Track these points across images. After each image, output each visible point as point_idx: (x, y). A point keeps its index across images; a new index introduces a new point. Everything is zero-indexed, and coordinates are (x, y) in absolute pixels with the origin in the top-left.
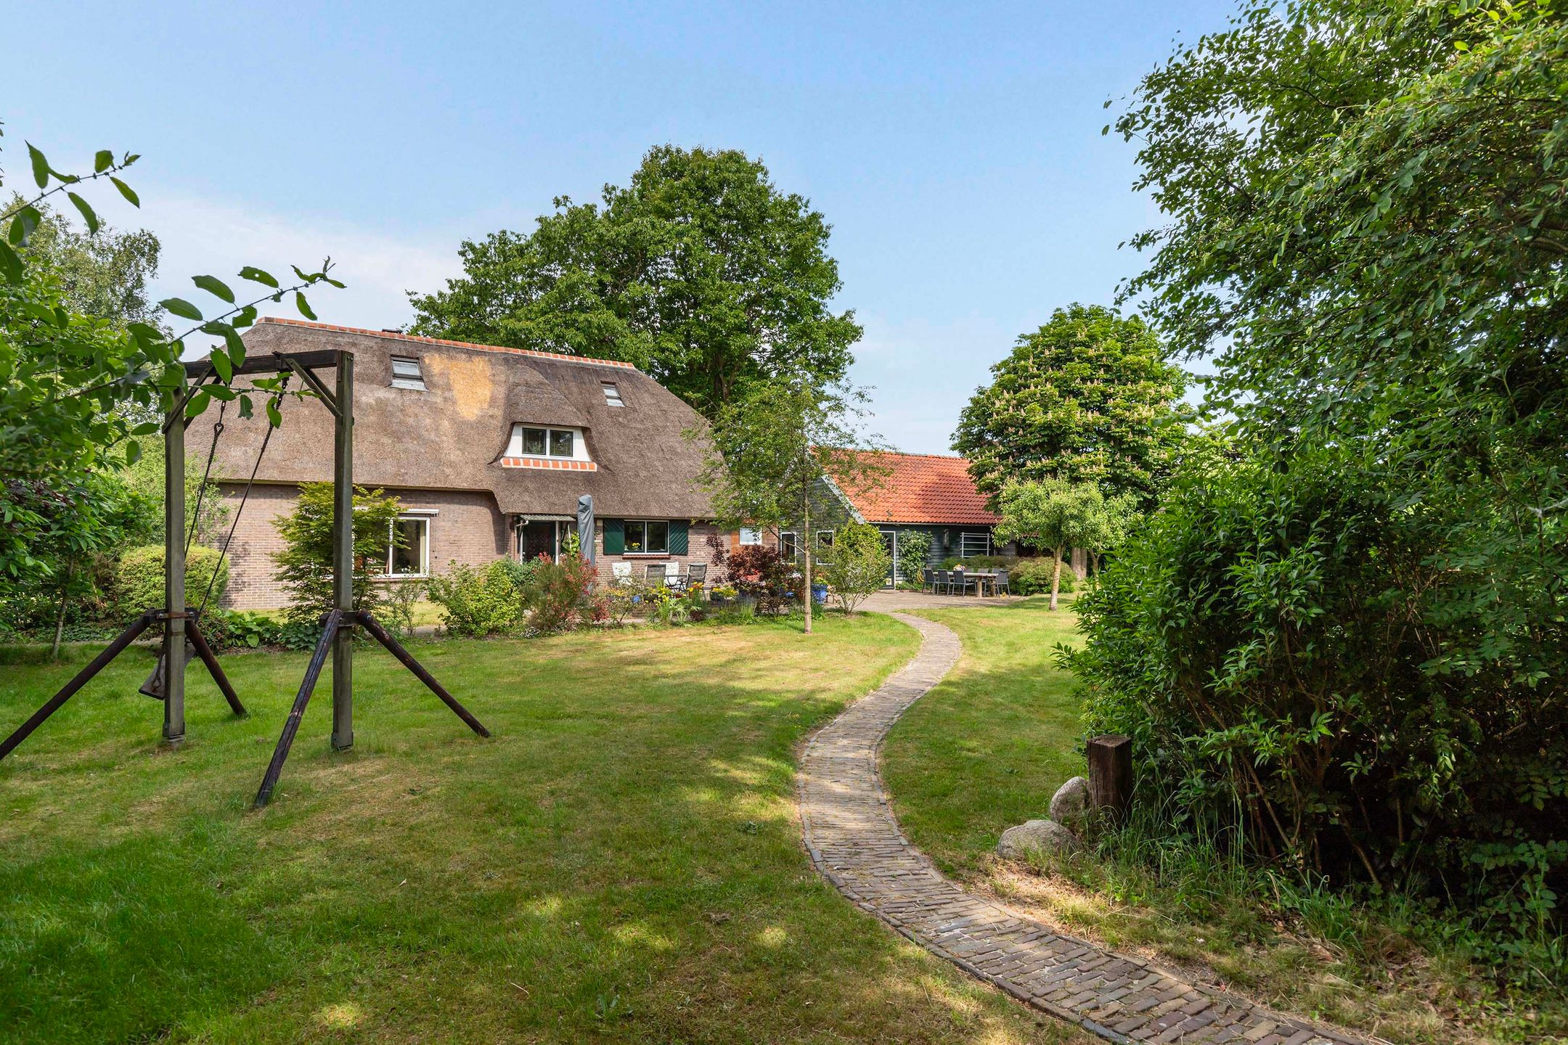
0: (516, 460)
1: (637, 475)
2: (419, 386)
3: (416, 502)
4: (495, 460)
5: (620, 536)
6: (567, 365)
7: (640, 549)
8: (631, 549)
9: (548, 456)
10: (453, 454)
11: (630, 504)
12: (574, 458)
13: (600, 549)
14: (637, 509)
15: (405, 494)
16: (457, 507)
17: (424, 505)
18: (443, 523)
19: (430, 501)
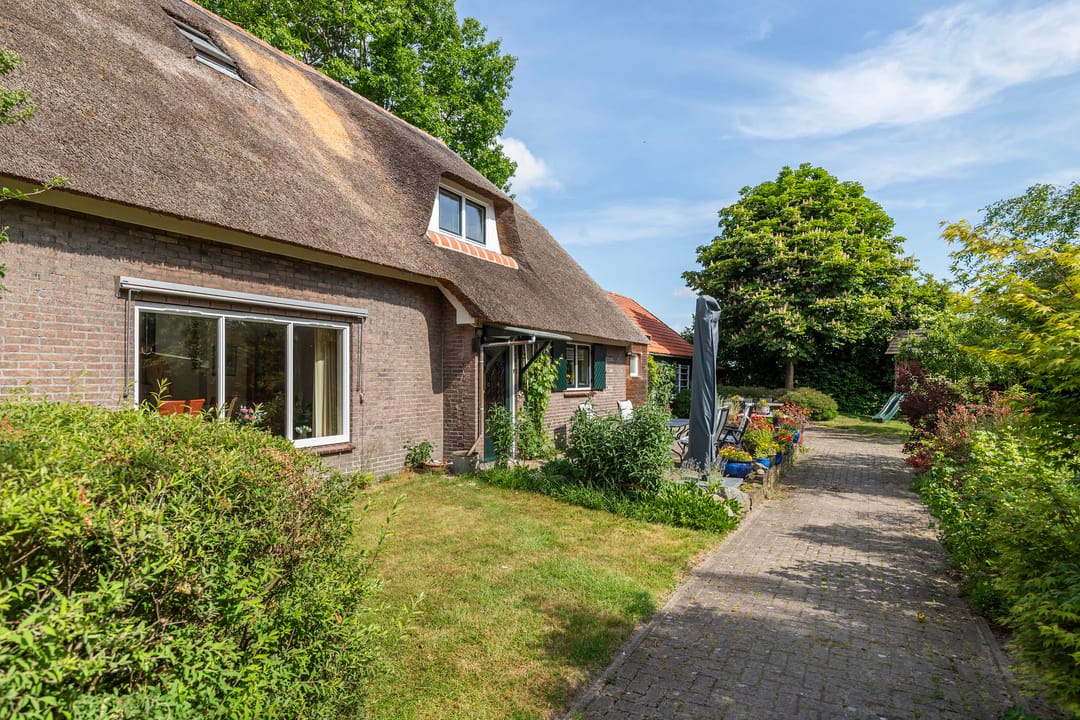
9: (465, 238)
12: (487, 247)
15: (315, 273)
16: (387, 306)
17: (343, 298)
18: (369, 335)
19: (352, 291)
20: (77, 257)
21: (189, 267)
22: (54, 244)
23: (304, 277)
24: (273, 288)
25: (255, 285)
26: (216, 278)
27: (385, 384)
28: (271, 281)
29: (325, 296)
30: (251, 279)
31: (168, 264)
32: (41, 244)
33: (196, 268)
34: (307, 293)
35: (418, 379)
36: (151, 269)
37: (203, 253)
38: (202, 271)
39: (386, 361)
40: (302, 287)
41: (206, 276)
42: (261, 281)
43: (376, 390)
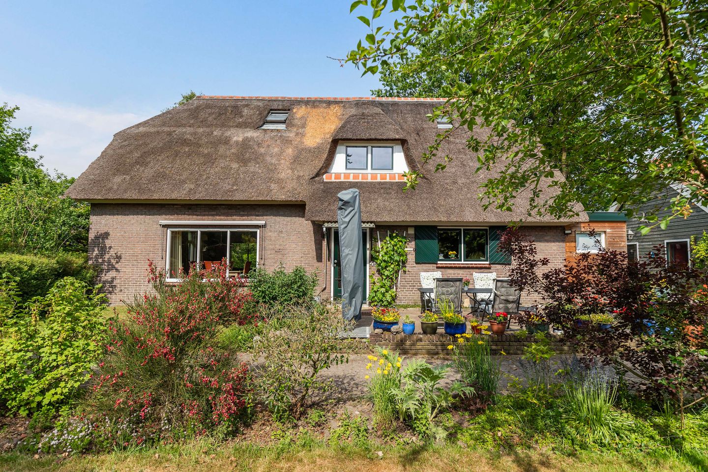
0: (338, 176)
1: (455, 183)
2: (282, 127)
3: (248, 215)
4: (318, 174)
5: (434, 244)
6: (408, 104)
7: (457, 258)
8: (447, 257)
9: (369, 170)
10: (285, 173)
11: (442, 209)
12: (395, 171)
13: (411, 258)
14: (449, 215)
15: (239, 208)
16: (282, 218)
17: (254, 217)
18: (270, 234)
19: (260, 213)
20: (151, 217)
21: (184, 214)
22: (145, 214)
23: (232, 211)
24: (218, 217)
25: (210, 217)
26: (194, 217)
27: (280, 256)
28: (217, 215)
29: (244, 218)
30: (208, 215)
31: (178, 214)
32: (142, 215)
33: (187, 215)
34: (234, 217)
35: (304, 254)
36: (172, 217)
37: (190, 209)
38: (189, 215)
39: (280, 245)
40: (232, 215)
41: (191, 217)
42: (213, 215)
43: (274, 259)
